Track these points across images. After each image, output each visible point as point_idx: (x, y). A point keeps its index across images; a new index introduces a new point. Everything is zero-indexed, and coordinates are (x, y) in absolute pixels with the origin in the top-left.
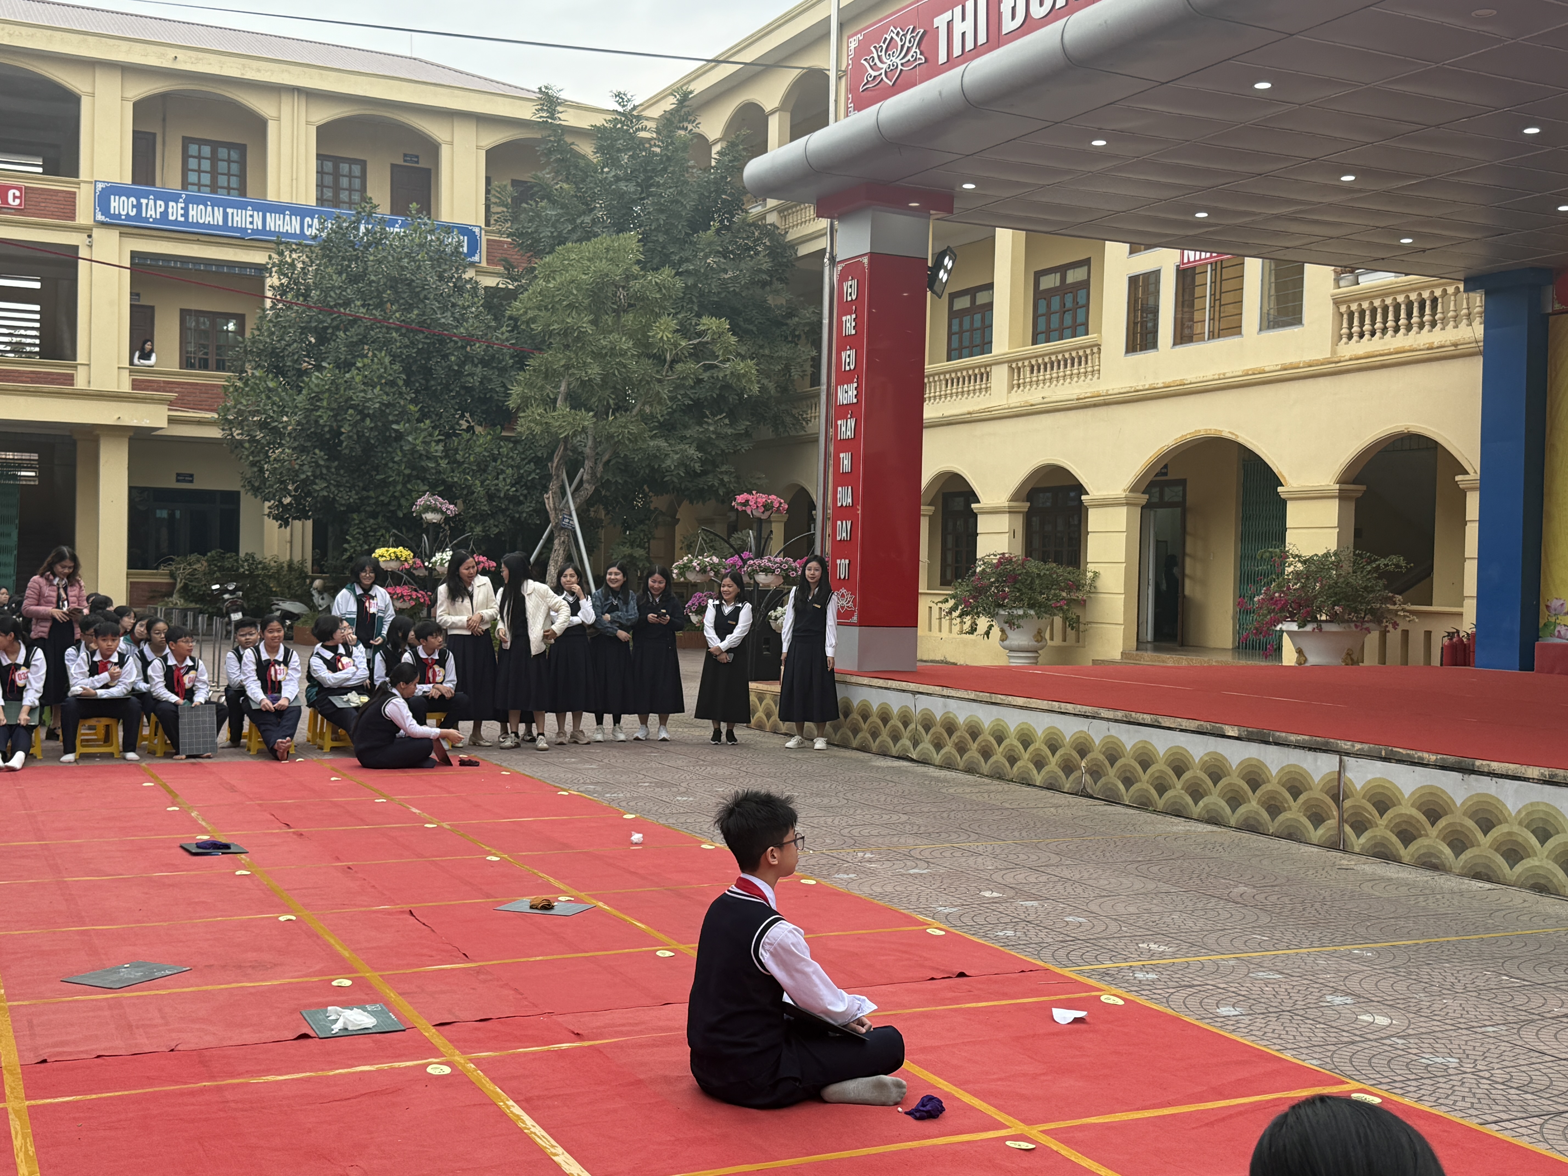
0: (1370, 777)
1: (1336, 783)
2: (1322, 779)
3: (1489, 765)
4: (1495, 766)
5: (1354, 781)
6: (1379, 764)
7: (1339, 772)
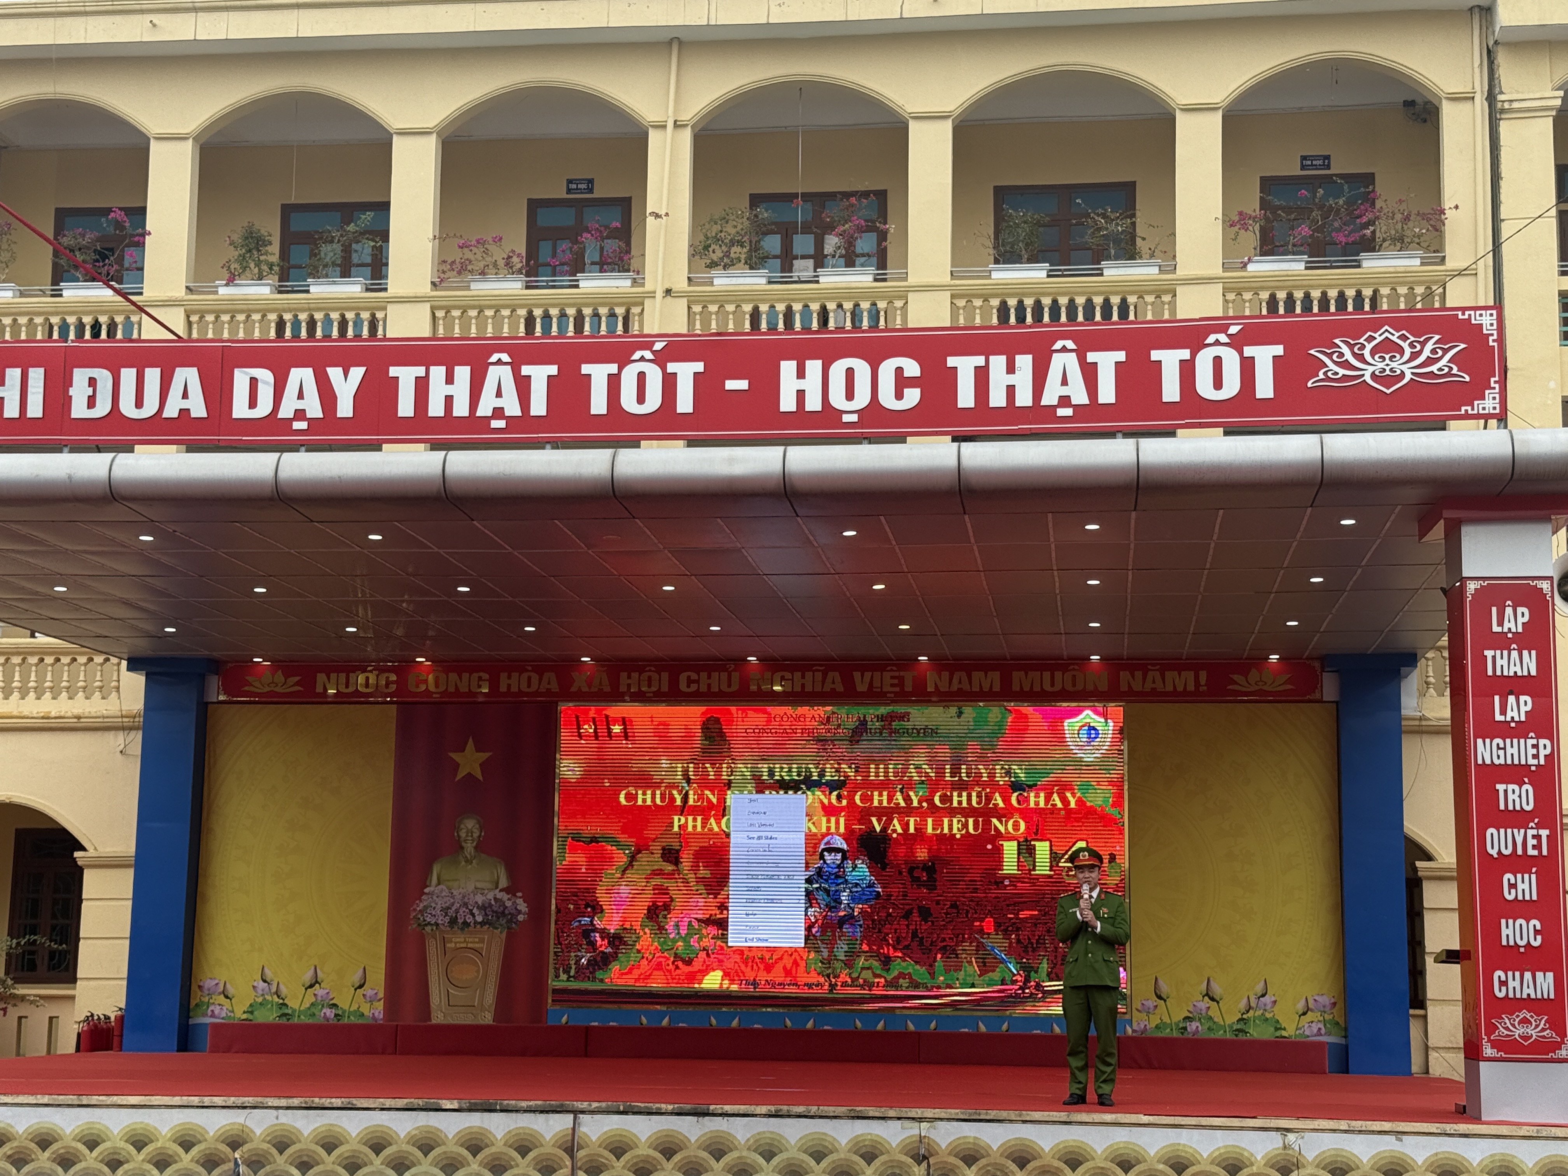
0: (606, 1129)
1: (570, 1138)
2: (554, 1136)
3: (722, 1108)
4: (728, 1108)
5: (589, 1133)
6: (616, 1117)
7: (574, 1129)
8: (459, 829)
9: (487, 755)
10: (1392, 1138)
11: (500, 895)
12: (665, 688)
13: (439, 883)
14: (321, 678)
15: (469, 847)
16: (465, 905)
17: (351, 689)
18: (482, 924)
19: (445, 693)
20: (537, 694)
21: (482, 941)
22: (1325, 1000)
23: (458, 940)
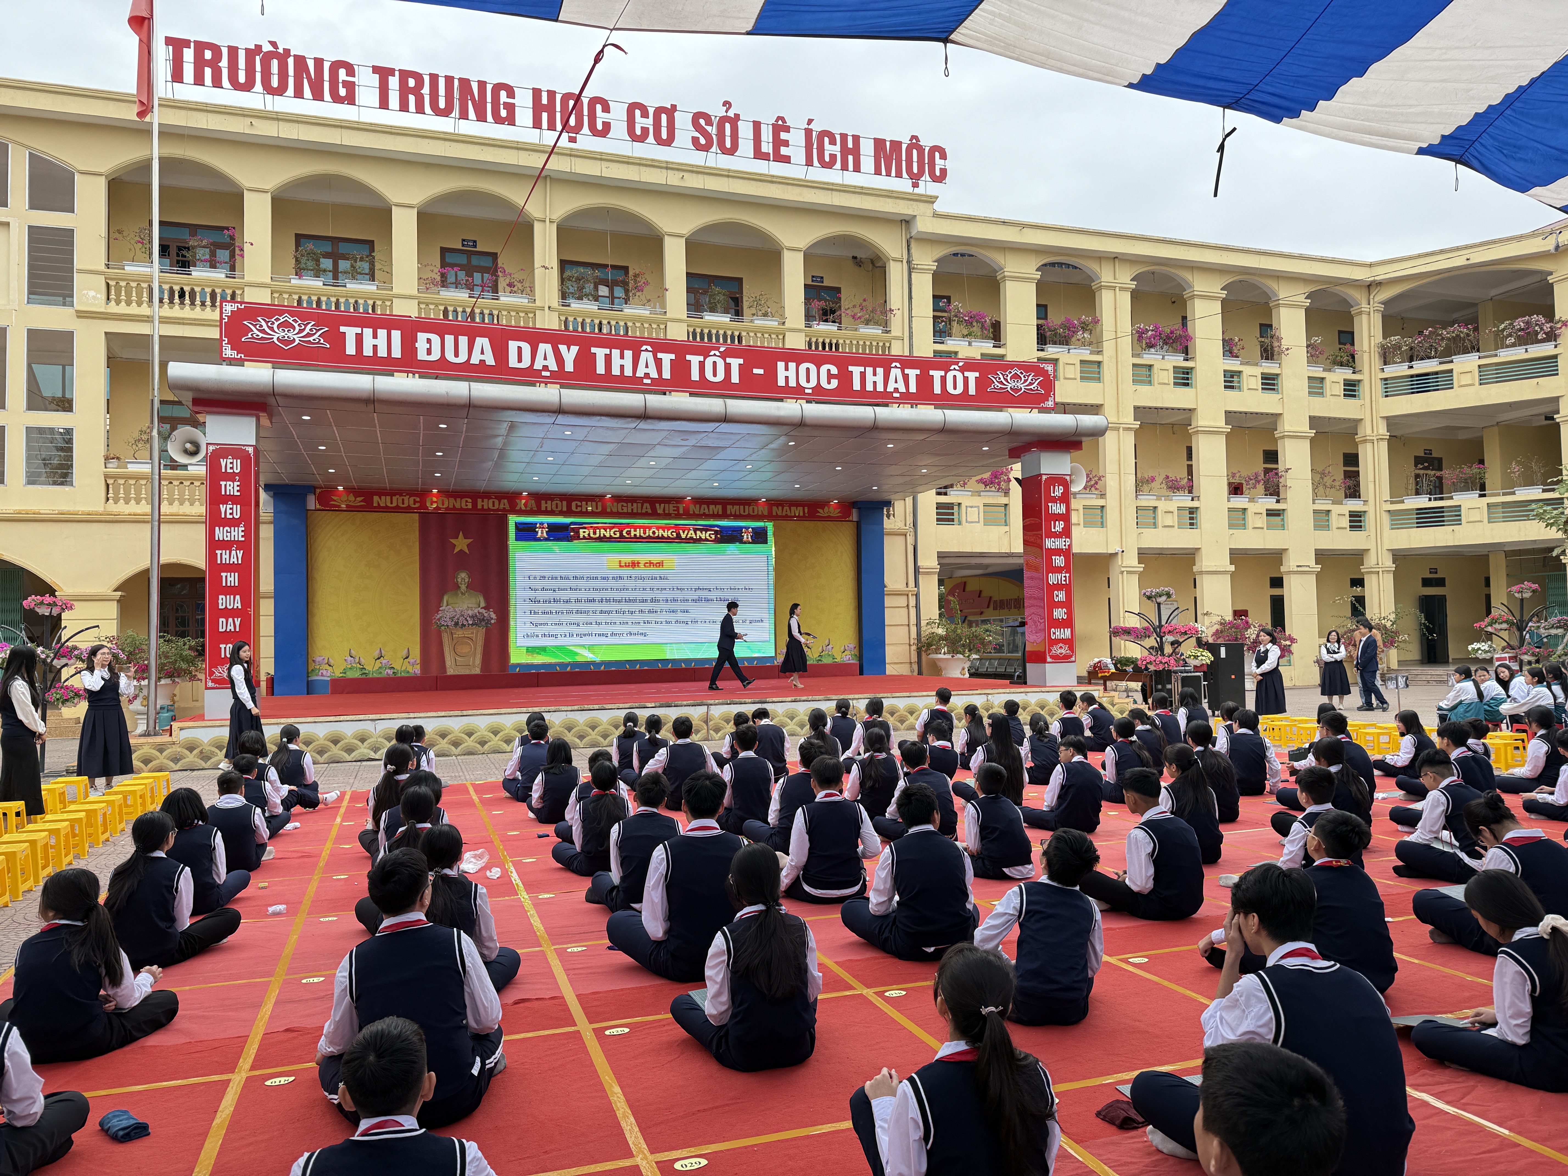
8: (457, 578)
9: (470, 541)
10: (1023, 694)
11: (481, 611)
12: (565, 509)
13: (447, 605)
14: (376, 498)
15: (463, 587)
16: (462, 615)
17: (394, 504)
18: (472, 625)
19: (447, 509)
20: (498, 510)
21: (472, 633)
22: (852, 646)
23: (459, 633)
